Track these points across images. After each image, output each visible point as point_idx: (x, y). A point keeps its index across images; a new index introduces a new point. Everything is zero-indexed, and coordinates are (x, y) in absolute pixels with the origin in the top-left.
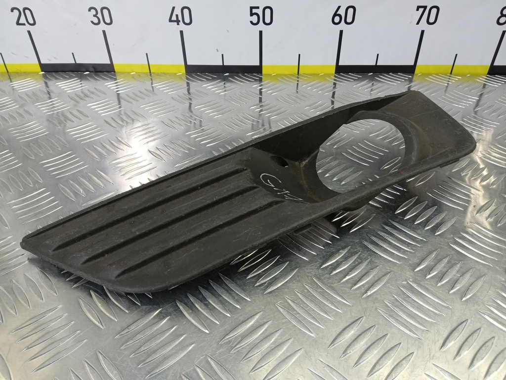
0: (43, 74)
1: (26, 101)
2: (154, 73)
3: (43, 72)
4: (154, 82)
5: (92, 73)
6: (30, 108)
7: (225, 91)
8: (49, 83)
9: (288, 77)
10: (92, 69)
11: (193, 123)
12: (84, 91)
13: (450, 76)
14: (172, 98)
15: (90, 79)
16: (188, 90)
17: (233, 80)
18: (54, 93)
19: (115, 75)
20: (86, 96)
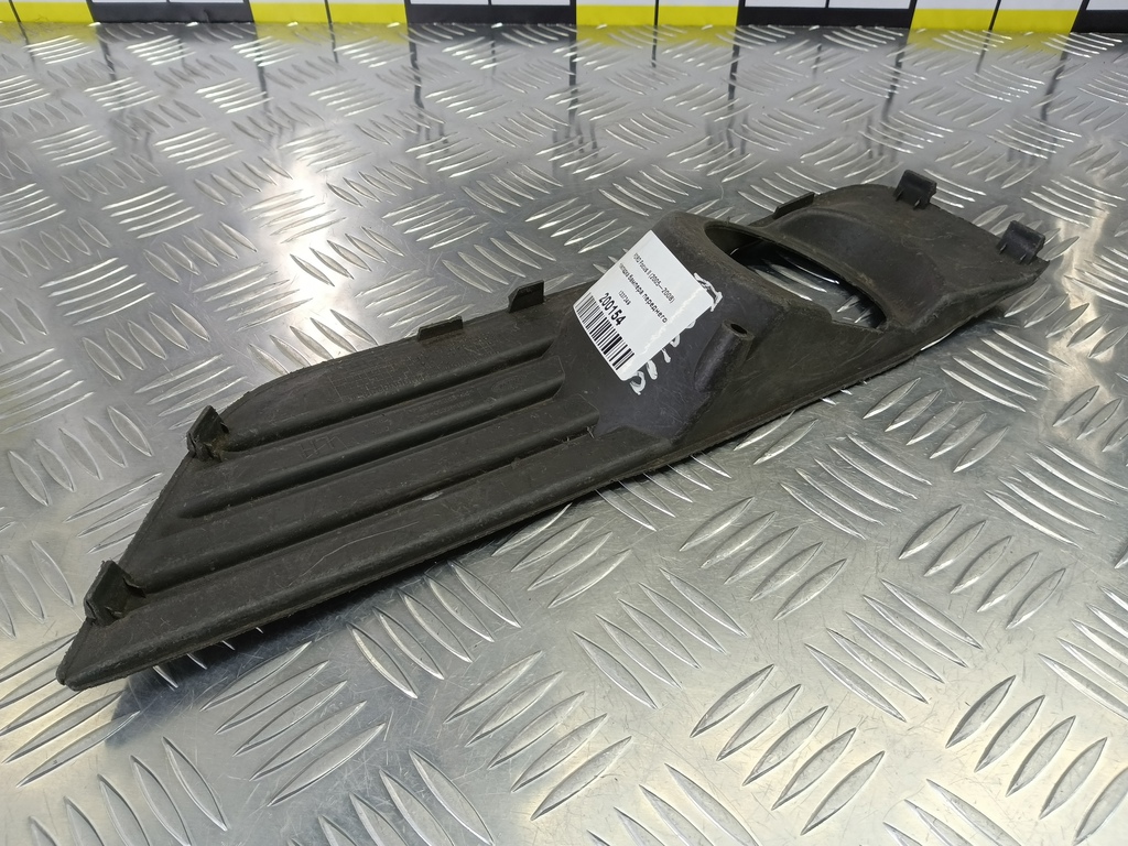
0: (97, 27)
1: (64, 83)
2: (338, 23)
3: (98, 23)
4: (337, 42)
5: (204, 25)
6: (72, 98)
7: (494, 61)
8: (112, 46)
9: (632, 32)
10: (204, 17)
11: (423, 131)
12: (187, 62)
13: (988, 35)
14: (378, 76)
15: (199, 37)
16: (414, 59)
17: (512, 38)
18: (123, 67)
19: (254, 29)
20: (194, 73)
